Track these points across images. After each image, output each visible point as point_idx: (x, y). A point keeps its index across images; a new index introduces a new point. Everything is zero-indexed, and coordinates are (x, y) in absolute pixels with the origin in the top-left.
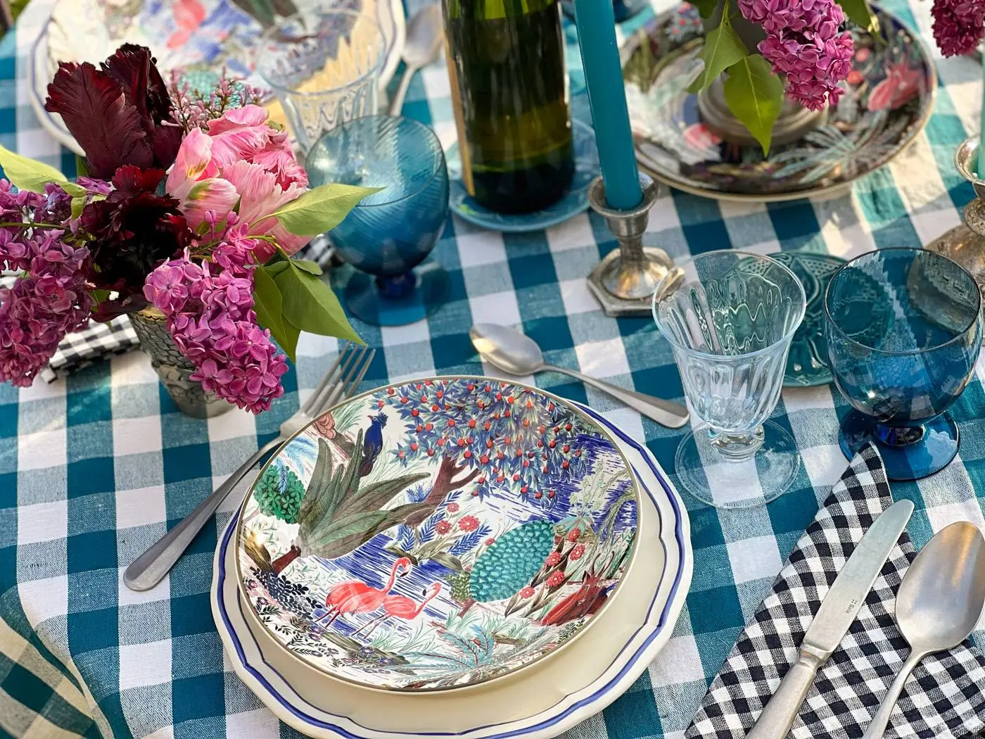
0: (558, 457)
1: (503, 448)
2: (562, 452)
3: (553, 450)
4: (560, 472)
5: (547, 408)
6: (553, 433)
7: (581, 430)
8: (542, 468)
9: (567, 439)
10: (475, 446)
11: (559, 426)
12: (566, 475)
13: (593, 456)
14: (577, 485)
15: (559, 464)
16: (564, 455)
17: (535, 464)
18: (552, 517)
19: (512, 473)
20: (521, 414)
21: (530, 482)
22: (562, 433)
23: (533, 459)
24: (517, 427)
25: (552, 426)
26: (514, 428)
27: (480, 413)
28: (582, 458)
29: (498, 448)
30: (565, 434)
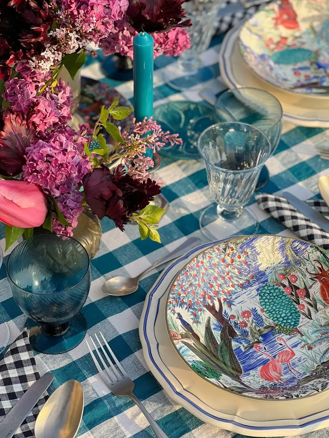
0: (238, 263)
1: (216, 282)
2: (238, 260)
3: (234, 263)
4: (245, 267)
5: (217, 252)
6: (228, 258)
7: (238, 245)
8: (237, 273)
9: (235, 254)
10: (207, 292)
11: (228, 252)
12: (249, 266)
13: (253, 247)
14: (258, 264)
15: (242, 265)
16: (241, 260)
17: (233, 275)
18: (263, 282)
19: (229, 286)
20: (210, 263)
21: (239, 282)
22: (231, 254)
23: (230, 274)
24: (213, 270)
25: (225, 255)
26: (212, 271)
27: (197, 279)
28: (249, 253)
29: (214, 284)
30: (233, 253)
